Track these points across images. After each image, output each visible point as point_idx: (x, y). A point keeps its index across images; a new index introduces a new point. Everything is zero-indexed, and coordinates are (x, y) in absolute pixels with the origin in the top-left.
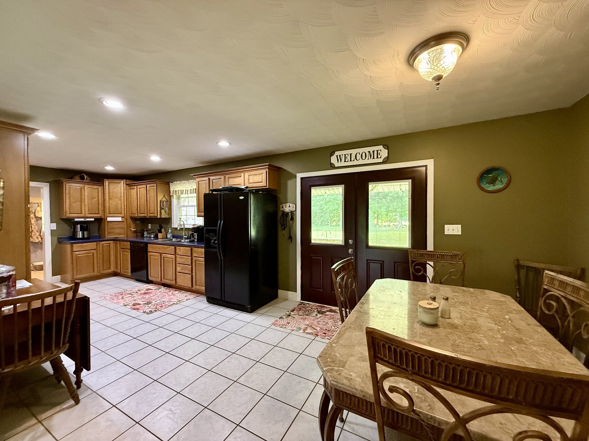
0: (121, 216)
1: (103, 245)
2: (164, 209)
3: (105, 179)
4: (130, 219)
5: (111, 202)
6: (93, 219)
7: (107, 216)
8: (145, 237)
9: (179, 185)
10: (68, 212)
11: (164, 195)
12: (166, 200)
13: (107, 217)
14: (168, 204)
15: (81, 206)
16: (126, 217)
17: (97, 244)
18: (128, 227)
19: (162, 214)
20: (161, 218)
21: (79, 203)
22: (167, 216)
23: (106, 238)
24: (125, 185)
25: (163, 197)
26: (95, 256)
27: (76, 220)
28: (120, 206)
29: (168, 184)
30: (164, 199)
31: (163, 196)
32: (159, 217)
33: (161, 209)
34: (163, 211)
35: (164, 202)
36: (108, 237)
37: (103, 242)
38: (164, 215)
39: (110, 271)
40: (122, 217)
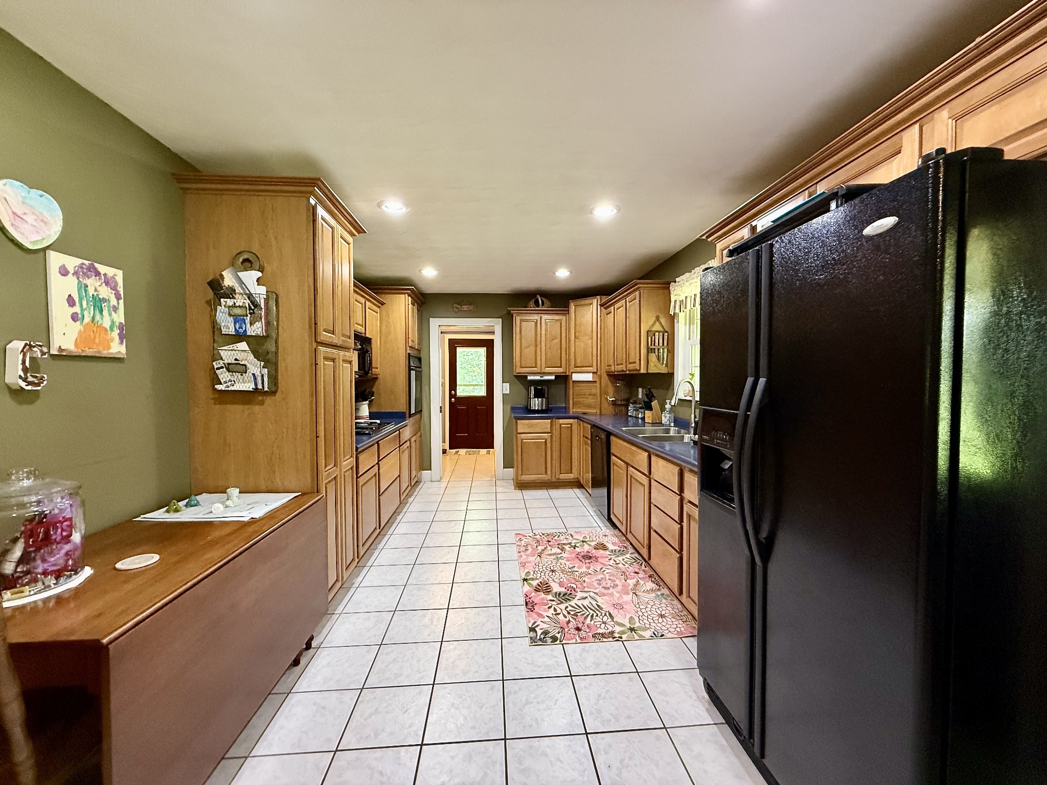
0: (593, 371)
1: (560, 426)
2: (656, 350)
3: (570, 301)
4: (607, 377)
5: (577, 343)
6: (553, 378)
7: (572, 371)
8: (630, 416)
9: (688, 284)
10: (518, 364)
11: (658, 318)
12: (661, 329)
13: (572, 373)
14: (666, 337)
15: (536, 352)
16: (599, 373)
17: (551, 423)
18: (603, 393)
19: (651, 364)
20: (648, 374)
21: (533, 348)
22: (663, 370)
23: (571, 414)
24: (599, 306)
25: (655, 322)
26: (549, 445)
27: (529, 378)
28: (591, 351)
29: (666, 287)
30: (657, 327)
31: (654, 319)
32: (642, 371)
33: (650, 350)
34: (653, 357)
35: (657, 334)
36: (572, 411)
37: (561, 421)
38: (656, 367)
39: (571, 476)
40: (593, 373)
